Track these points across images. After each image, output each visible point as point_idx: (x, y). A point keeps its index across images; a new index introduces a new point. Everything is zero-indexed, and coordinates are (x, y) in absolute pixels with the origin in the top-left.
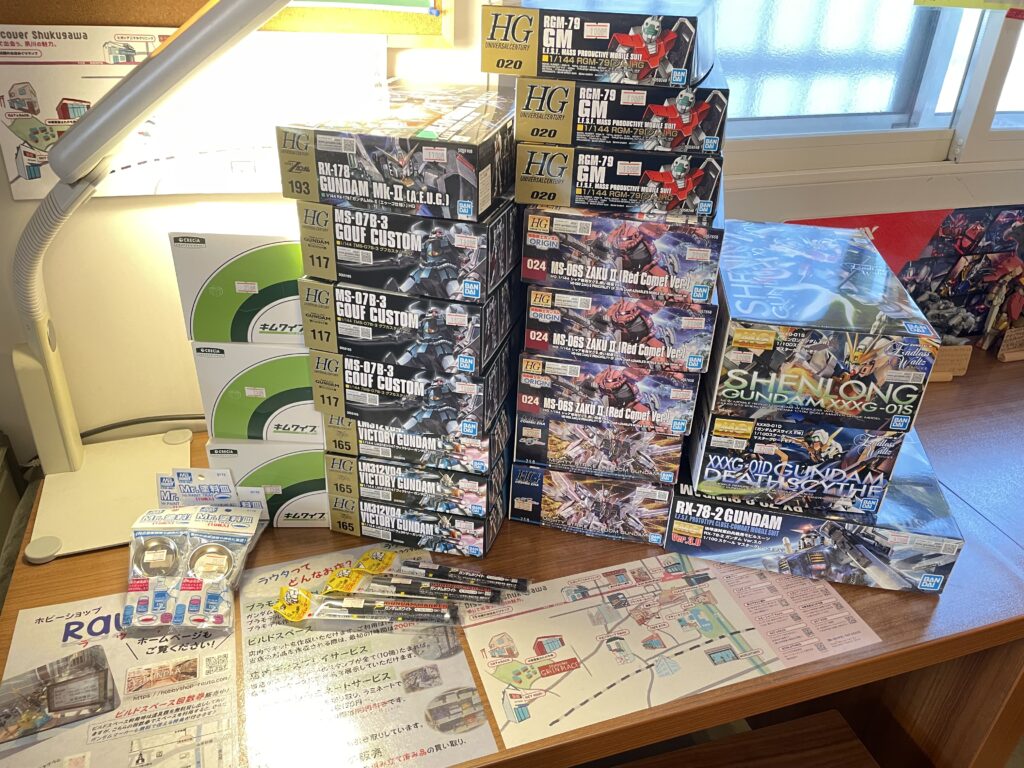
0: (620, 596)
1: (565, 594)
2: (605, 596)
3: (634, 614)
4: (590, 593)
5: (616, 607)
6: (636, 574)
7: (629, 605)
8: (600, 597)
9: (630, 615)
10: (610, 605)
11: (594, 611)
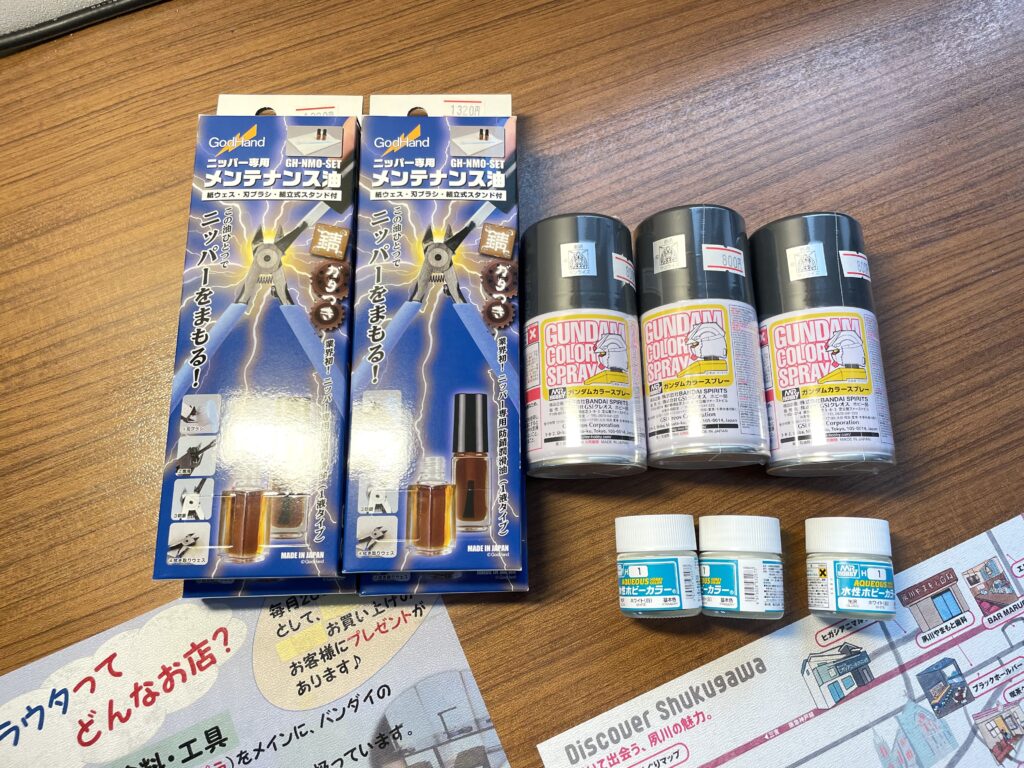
0: (949, 671)
1: (811, 679)
2: (912, 673)
3: (985, 726)
4: (877, 668)
5: (943, 708)
6: (980, 586)
7: (971, 698)
8: (899, 678)
9: (974, 731)
10: (926, 704)
11: (888, 731)
